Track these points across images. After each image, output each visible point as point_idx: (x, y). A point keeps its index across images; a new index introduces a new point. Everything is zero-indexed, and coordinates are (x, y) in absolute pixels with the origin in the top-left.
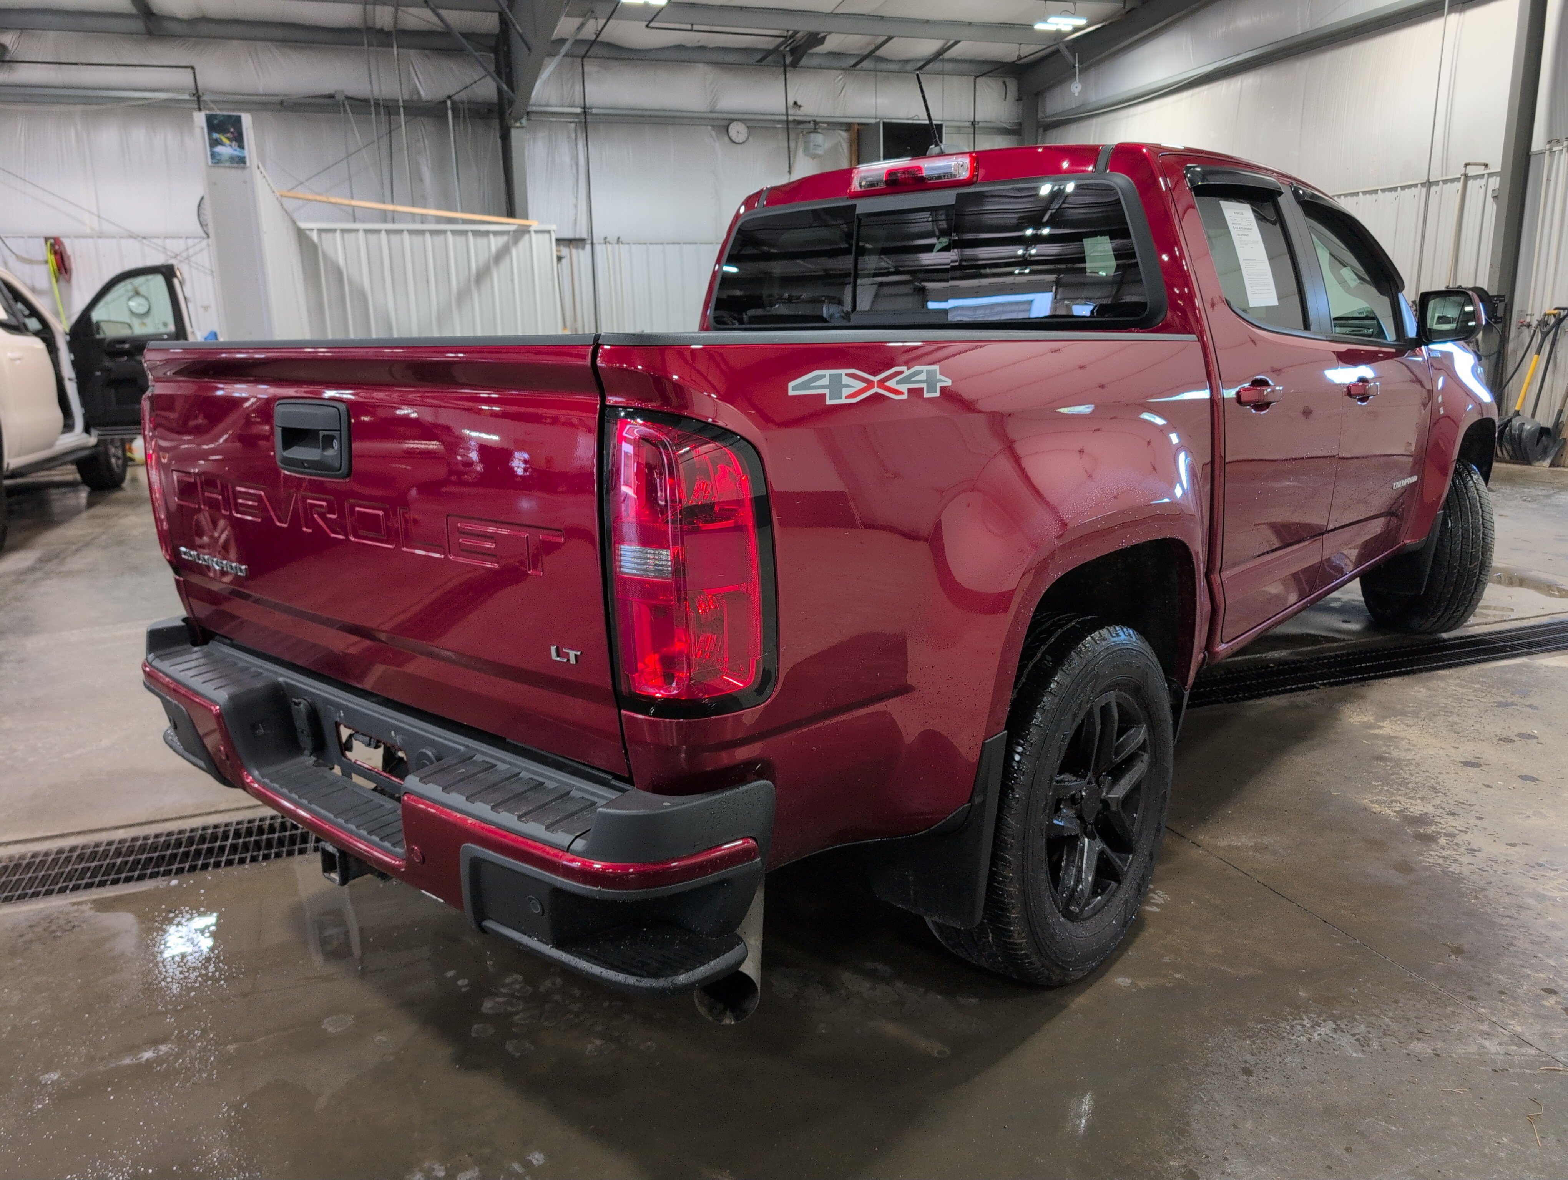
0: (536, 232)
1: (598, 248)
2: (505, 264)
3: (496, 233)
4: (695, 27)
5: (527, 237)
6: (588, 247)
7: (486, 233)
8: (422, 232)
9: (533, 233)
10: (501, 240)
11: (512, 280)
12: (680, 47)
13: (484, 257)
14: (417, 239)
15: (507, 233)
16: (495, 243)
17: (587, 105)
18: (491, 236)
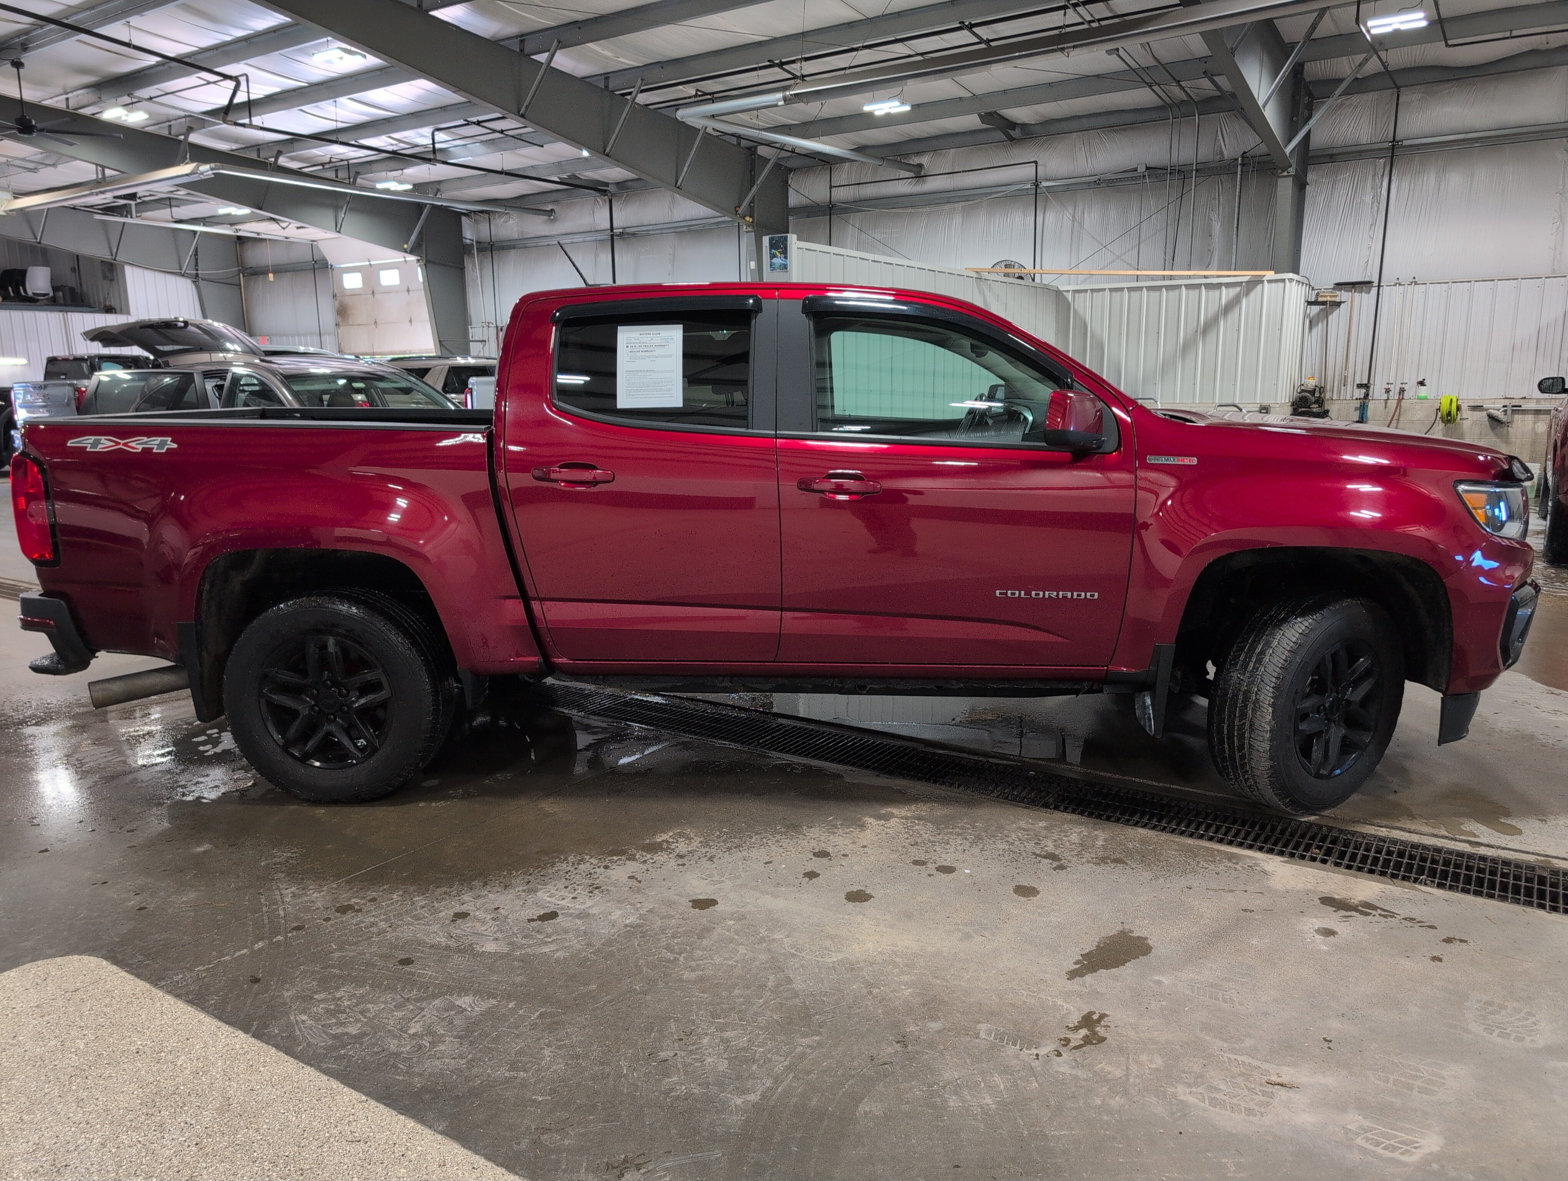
0: (1269, 281)
1: (1385, 291)
2: (1233, 315)
3: (1228, 285)
4: (1515, 33)
5: (1260, 286)
6: (1374, 290)
7: (1219, 286)
8: (1159, 288)
9: (1266, 282)
10: (1233, 291)
11: (1239, 330)
12: (1533, 52)
13: (1213, 309)
14: (1155, 295)
15: (1240, 284)
16: (1226, 295)
17: (1397, 138)
18: (1223, 288)
